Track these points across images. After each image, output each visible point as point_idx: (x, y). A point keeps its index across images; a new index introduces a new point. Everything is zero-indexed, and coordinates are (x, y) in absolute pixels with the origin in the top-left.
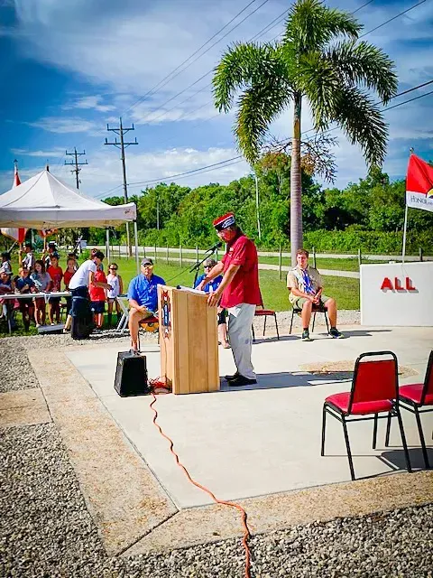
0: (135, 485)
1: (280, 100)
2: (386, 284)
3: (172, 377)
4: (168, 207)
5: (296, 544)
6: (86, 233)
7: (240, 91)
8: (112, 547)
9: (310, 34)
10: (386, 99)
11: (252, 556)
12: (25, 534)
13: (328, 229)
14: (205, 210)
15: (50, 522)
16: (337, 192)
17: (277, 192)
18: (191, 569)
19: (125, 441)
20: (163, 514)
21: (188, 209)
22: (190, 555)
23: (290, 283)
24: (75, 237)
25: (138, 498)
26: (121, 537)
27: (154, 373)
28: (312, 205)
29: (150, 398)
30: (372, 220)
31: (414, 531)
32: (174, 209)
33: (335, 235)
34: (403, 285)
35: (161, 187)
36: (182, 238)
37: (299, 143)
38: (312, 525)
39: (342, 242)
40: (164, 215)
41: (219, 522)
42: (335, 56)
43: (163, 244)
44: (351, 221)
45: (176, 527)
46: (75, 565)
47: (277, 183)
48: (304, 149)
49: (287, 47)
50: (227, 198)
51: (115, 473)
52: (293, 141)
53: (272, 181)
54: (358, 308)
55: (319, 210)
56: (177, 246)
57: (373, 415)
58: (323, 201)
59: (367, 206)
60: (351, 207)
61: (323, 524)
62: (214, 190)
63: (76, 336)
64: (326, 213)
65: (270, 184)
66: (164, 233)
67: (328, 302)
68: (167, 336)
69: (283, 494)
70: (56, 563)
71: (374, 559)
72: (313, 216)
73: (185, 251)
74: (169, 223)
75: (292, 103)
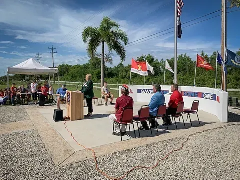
0: (62, 146)
3: (70, 116)
4: (65, 71)
5: (109, 159)
6: (41, 77)
7: (89, 39)
8: (57, 164)
9: (108, 26)
10: (126, 44)
11: (97, 163)
12: (30, 162)
13: (109, 78)
14: (76, 72)
15: (37, 158)
16: (111, 68)
18: (81, 168)
19: (58, 134)
20: (71, 153)
21: (71, 71)
22: (80, 164)
23: (102, 91)
24: (38, 78)
25: (63, 149)
26: (59, 161)
27: (65, 115)
29: (64, 122)
30: (120, 76)
31: (139, 154)
32: (68, 71)
33: (111, 79)
34: (130, 91)
35: (64, 65)
36: (69, 79)
37: (104, 54)
38: (113, 154)
40: (64, 73)
41: (87, 155)
42: (113, 32)
43: (64, 80)
44: (115, 76)
45: (75, 157)
46: (46, 170)
48: (105, 56)
49: (101, 29)
50: (82, 68)
51: (56, 143)
52: (102, 54)
53: (94, 65)
56: (68, 81)
58: (107, 70)
59: (118, 72)
60: (115, 72)
61: (116, 153)
62: (78, 66)
63: (41, 105)
64: (108, 73)
66: (64, 78)
67: (112, 96)
68: (69, 105)
69: (104, 146)
70: (40, 170)
71: (130, 161)
72: (105, 74)
74: (65, 75)
75: (102, 44)
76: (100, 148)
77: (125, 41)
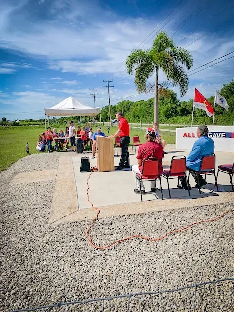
0: (69, 201)
1: (150, 70)
2: (185, 135)
4: (126, 109)
5: (110, 222)
7: (136, 66)
8: (51, 221)
10: (189, 68)
13: (182, 116)
14: (138, 110)
16: (185, 103)
17: (164, 103)
19: (75, 187)
25: (68, 205)
26: (55, 218)
28: (176, 108)
30: (197, 112)
32: (128, 110)
33: (184, 118)
34: (191, 135)
37: (158, 85)
39: (186, 120)
41: (89, 214)
45: (75, 215)
46: (35, 226)
47: (164, 99)
48: (159, 87)
50: (146, 105)
51: (65, 197)
52: (155, 84)
54: (175, 143)
55: (179, 109)
57: (154, 179)
58: (180, 106)
62: (142, 103)
64: (181, 110)
65: (161, 100)
72: (176, 111)
73: (133, 124)
74: (126, 114)
76: (110, 208)
77: (188, 64)
